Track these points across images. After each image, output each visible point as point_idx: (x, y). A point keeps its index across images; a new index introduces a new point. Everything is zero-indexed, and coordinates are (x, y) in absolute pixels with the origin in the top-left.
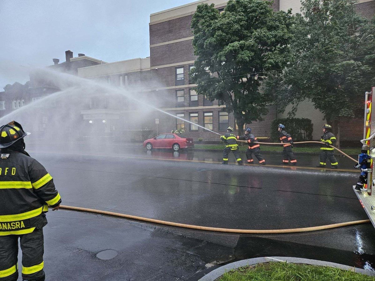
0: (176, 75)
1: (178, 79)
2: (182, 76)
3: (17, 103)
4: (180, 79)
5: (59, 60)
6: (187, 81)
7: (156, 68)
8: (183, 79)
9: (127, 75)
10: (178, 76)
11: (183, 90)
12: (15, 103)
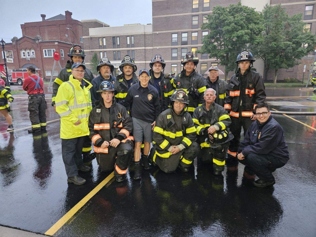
0: (172, 38)
1: (173, 41)
2: (176, 39)
3: (26, 53)
4: (175, 41)
5: (45, 15)
6: (180, 43)
7: (157, 33)
8: (177, 41)
9: (133, 36)
10: (173, 39)
11: (177, 49)
12: (24, 53)
